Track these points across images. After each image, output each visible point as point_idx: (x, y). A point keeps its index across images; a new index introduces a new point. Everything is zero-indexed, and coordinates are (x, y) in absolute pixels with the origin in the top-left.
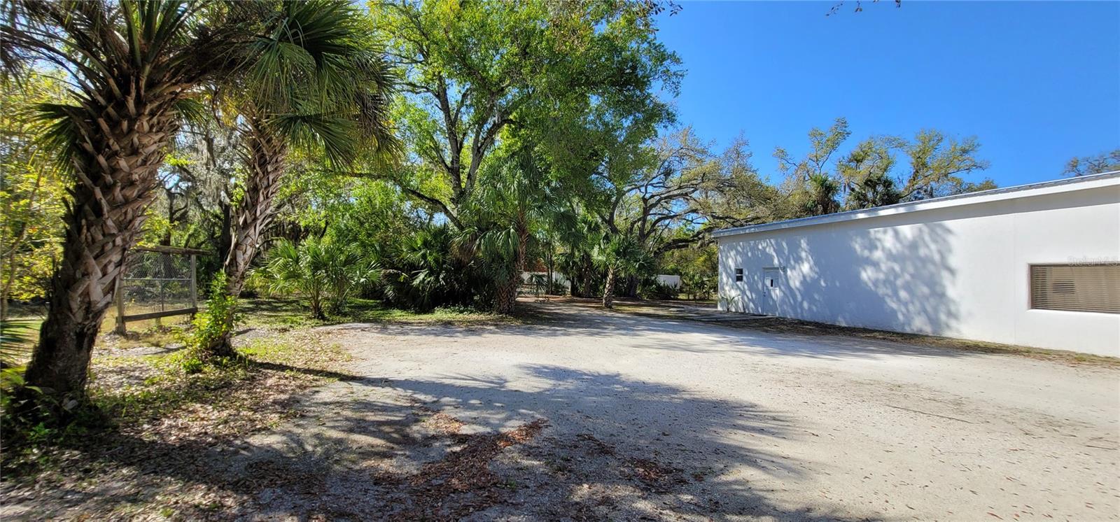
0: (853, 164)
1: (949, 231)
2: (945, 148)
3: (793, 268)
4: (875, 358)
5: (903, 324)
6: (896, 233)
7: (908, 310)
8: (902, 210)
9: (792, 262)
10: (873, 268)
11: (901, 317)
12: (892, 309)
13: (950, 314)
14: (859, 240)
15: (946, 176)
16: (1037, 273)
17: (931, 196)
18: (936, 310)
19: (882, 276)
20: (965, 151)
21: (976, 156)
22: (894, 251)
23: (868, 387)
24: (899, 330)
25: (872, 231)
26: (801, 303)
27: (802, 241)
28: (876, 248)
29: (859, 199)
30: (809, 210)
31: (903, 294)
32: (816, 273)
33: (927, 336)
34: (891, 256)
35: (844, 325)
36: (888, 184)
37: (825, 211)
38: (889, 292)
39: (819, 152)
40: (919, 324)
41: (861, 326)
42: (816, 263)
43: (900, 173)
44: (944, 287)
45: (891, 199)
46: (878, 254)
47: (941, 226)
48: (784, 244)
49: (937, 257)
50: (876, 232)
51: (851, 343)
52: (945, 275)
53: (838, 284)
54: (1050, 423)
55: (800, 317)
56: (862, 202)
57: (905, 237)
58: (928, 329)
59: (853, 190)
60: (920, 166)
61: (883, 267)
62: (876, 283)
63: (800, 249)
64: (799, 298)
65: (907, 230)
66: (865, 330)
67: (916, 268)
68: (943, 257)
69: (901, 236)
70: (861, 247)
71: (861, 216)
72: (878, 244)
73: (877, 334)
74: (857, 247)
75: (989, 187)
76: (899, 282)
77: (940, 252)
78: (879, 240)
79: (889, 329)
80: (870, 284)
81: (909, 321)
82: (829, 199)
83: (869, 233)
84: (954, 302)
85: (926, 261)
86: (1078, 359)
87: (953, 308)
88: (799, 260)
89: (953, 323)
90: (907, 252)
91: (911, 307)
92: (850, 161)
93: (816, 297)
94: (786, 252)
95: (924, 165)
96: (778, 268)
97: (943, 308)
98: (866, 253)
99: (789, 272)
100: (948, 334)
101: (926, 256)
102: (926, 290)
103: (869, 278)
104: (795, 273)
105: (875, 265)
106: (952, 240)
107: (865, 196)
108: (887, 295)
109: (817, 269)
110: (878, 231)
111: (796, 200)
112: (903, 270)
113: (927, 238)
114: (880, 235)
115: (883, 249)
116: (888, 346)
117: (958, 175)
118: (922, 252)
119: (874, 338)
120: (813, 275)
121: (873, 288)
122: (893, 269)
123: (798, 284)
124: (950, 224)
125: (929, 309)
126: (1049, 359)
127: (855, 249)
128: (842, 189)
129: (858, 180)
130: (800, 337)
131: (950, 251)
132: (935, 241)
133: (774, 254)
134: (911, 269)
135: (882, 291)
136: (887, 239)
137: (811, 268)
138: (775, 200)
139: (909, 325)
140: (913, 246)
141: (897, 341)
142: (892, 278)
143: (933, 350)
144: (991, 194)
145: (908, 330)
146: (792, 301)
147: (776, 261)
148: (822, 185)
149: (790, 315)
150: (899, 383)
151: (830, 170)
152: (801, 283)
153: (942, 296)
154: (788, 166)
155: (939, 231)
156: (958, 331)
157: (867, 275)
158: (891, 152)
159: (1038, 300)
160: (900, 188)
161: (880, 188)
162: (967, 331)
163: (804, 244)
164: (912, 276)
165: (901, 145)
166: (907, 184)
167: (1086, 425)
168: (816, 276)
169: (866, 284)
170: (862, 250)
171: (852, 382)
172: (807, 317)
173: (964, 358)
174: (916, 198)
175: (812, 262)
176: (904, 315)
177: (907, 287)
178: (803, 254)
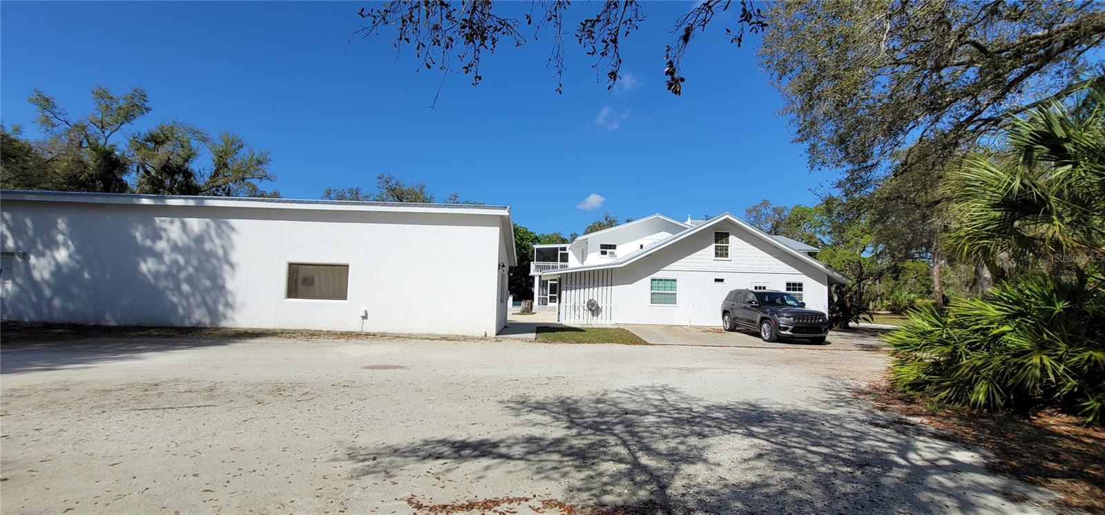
0: (151, 145)
1: (233, 229)
2: (244, 153)
3: (40, 255)
4: (139, 359)
5: (183, 318)
6: (184, 225)
7: (189, 304)
8: (191, 203)
9: (40, 247)
10: (154, 259)
11: (181, 311)
12: (173, 302)
13: (228, 305)
14: (140, 227)
15: (243, 179)
16: (294, 269)
17: (228, 194)
18: (215, 302)
19: (164, 268)
20: (259, 162)
21: (269, 169)
22: (180, 243)
23: (117, 393)
24: (178, 324)
25: (157, 220)
26: (51, 300)
27: (60, 221)
28: (160, 238)
29: (153, 184)
30: (75, 182)
31: (185, 287)
32: (78, 262)
33: (205, 328)
34: (175, 248)
35: (112, 323)
36: (188, 175)
37: (107, 189)
38: (171, 285)
39: (107, 118)
40: (199, 316)
41: (134, 323)
42: (79, 250)
43: (202, 166)
44: (224, 280)
45: (189, 189)
46: (162, 245)
47: (227, 224)
48: (29, 222)
49: (220, 252)
50: (161, 222)
51: (114, 345)
52: (226, 268)
53: (108, 276)
54: (279, 390)
55: (46, 319)
56: (156, 187)
57: (192, 230)
58: (207, 321)
59: (147, 172)
60: (222, 165)
61: (167, 259)
62: (157, 275)
63: (53, 232)
64: (47, 292)
65: (195, 224)
66: (139, 328)
67: (200, 262)
68: (225, 252)
69: (189, 228)
70: (142, 235)
71: (145, 201)
72: (163, 234)
73: (152, 331)
74: (138, 235)
75: (275, 196)
76: (182, 275)
77: (223, 248)
78: (165, 230)
79: (167, 324)
80: (150, 277)
81: (189, 314)
82: (114, 175)
83: (154, 221)
84: (231, 293)
85: (211, 255)
86: (312, 335)
87: (230, 300)
88: (52, 244)
89: (229, 313)
90: (192, 245)
91: (192, 300)
92: (147, 140)
93: (75, 290)
94: (31, 232)
95: (225, 165)
96: (12, 254)
97: (222, 300)
98: (148, 243)
99: (33, 260)
100: (225, 324)
101: (211, 250)
102: (208, 283)
103: (149, 271)
104: (43, 262)
105: (158, 256)
106: (234, 237)
107: (162, 182)
108: (168, 288)
109: (78, 257)
110: (164, 221)
111: (62, 166)
112: (187, 262)
113: (213, 233)
114: (164, 225)
115: (169, 240)
116: (162, 343)
117: (255, 182)
118: (208, 246)
119: (148, 335)
120: (72, 264)
121: (153, 281)
122: (176, 262)
123: (47, 275)
124: (235, 222)
125: (209, 301)
126: (294, 337)
127: (135, 237)
128: (135, 168)
129: (153, 165)
130: (38, 346)
131: (232, 247)
132: (220, 237)
133: (8, 234)
134: (195, 262)
135: (163, 284)
136: (173, 229)
137: (70, 256)
138: (25, 161)
139: (189, 318)
140: (200, 240)
141: (173, 336)
142: (175, 271)
143: (207, 341)
144: (268, 202)
145: (187, 324)
146: (34, 299)
147: (10, 243)
148: (104, 158)
149: (30, 316)
150: (155, 382)
151: (120, 142)
152: (53, 274)
153: (221, 289)
154: (55, 120)
155: (223, 226)
156: (233, 320)
157: (147, 266)
158: (195, 144)
159: (292, 292)
160: (201, 182)
161: (180, 178)
162: (240, 320)
163: (62, 224)
164: (195, 268)
165: (205, 140)
166: (207, 179)
167: (300, 385)
168: (78, 266)
169: (145, 276)
170: (144, 239)
171: (96, 391)
172: (58, 317)
173: (233, 344)
174: (215, 195)
175: (72, 248)
176: (184, 308)
177: (190, 280)
178: (60, 238)
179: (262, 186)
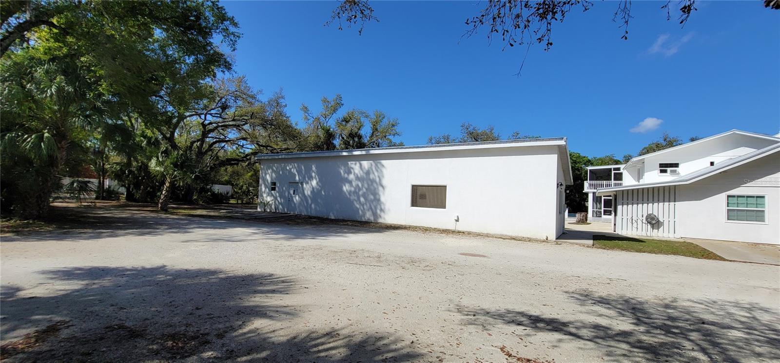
0: (344, 123)
1: (383, 166)
2: (385, 122)
3: (307, 183)
4: (346, 237)
5: (361, 216)
6: (361, 165)
7: (364, 208)
8: (364, 153)
9: (307, 179)
10: (348, 184)
11: (360, 212)
12: (357, 208)
13: (382, 210)
14: (343, 168)
15: (385, 137)
16: (415, 188)
17: (378, 146)
18: (376, 208)
19: (353, 189)
20: (393, 126)
21: (398, 129)
22: (359, 176)
23: (340, 253)
24: (359, 220)
25: (349, 163)
26: (311, 205)
27: (313, 166)
28: (351, 173)
29: (345, 144)
30: (318, 147)
31: (362, 199)
32: (320, 186)
33: (372, 222)
34: (357, 178)
35: (333, 218)
36: (360, 137)
37: (328, 149)
38: (356, 198)
39: (327, 112)
40: (369, 216)
41: (341, 218)
42: (320, 180)
43: (366, 132)
44: (379, 195)
45: (361, 146)
46: (352, 177)
47: (380, 163)
48: (303, 168)
49: (378, 180)
50: (351, 164)
51: (335, 229)
52: (380, 188)
53: (331, 193)
54: (412, 262)
55: (309, 214)
56: (347, 146)
57: (365, 168)
58: (372, 218)
59: (343, 138)
60: (375, 130)
61: (354, 184)
62: (350, 192)
63: (311, 172)
64: (310, 201)
65: (366, 164)
66: (344, 221)
67: (368, 185)
68: (380, 180)
69: (363, 167)
70: (343, 172)
71: (345, 154)
72: (352, 170)
73: (349, 222)
74: (342, 171)
75: (401, 145)
76: (361, 193)
77: (379, 177)
78: (353, 168)
79: (355, 219)
80: (347, 194)
81: (364, 214)
82: (330, 142)
83: (348, 164)
84: (383, 203)
85: (373, 181)
86: (426, 230)
87: (383, 207)
88: (311, 178)
89: (382, 214)
90: (365, 176)
91: (365, 207)
92: (342, 121)
93: (319, 200)
94: (303, 172)
95: (376, 129)
96: (298, 183)
97: (379, 207)
98: (346, 175)
99: (305, 185)
100: (380, 220)
101: (373, 179)
102: (372, 197)
103: (347, 190)
104: (308, 186)
105: (350, 182)
106: (384, 171)
107: (349, 142)
108: (355, 200)
109: (320, 184)
110: (352, 164)
111: (312, 140)
112: (362, 185)
113: (374, 169)
114: (353, 166)
115: (354, 173)
116: (354, 229)
117: (390, 137)
118: (372, 176)
119: (348, 225)
120: (318, 187)
121: (348, 196)
122: (358, 185)
123: (309, 193)
124: (384, 162)
125: (373, 208)
126: (416, 231)
127: (341, 173)
128: (338, 137)
129: (345, 133)
130: (308, 227)
131: (383, 177)
132: (377, 171)
133: (296, 173)
134: (366, 186)
135: (353, 197)
136: (356, 167)
137: (317, 183)
138: (300, 138)
139: (364, 217)
140: (368, 173)
141: (358, 226)
142: (357, 190)
143: (373, 230)
144: (400, 149)
145: (363, 220)
146: (305, 204)
147: (297, 178)
148: (327, 133)
149: (304, 213)
150: (355, 250)
151: (332, 124)
152: (311, 192)
153: (378, 200)
154: (309, 117)
155: (379, 165)
156: (384, 219)
157: (346, 188)
158: (362, 119)
159: (414, 203)
160: (365, 140)
161: (356, 139)
162: (388, 218)
163: (314, 168)
164: (366, 189)
165: (367, 117)
166: (368, 139)
167: (424, 260)
168: (320, 188)
169: (345, 193)
170: (344, 174)
171: (332, 252)
172: (314, 214)
173: (385, 233)
174: (372, 147)
175: (318, 180)
176: (362, 211)
177: (364, 196)
178: (313, 174)
179: (395, 140)
